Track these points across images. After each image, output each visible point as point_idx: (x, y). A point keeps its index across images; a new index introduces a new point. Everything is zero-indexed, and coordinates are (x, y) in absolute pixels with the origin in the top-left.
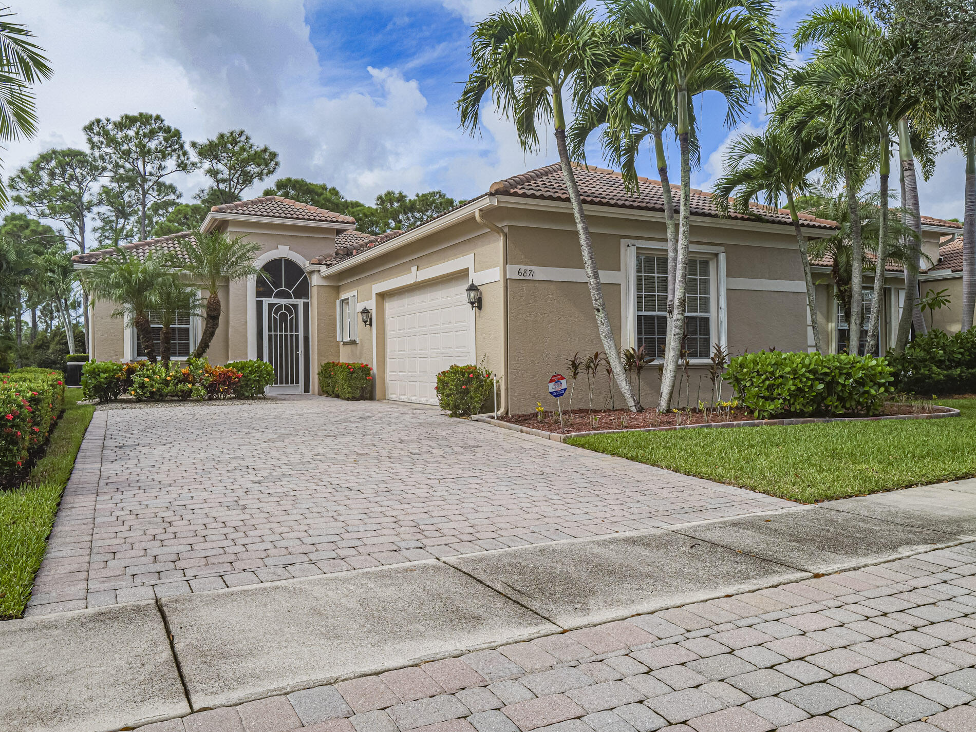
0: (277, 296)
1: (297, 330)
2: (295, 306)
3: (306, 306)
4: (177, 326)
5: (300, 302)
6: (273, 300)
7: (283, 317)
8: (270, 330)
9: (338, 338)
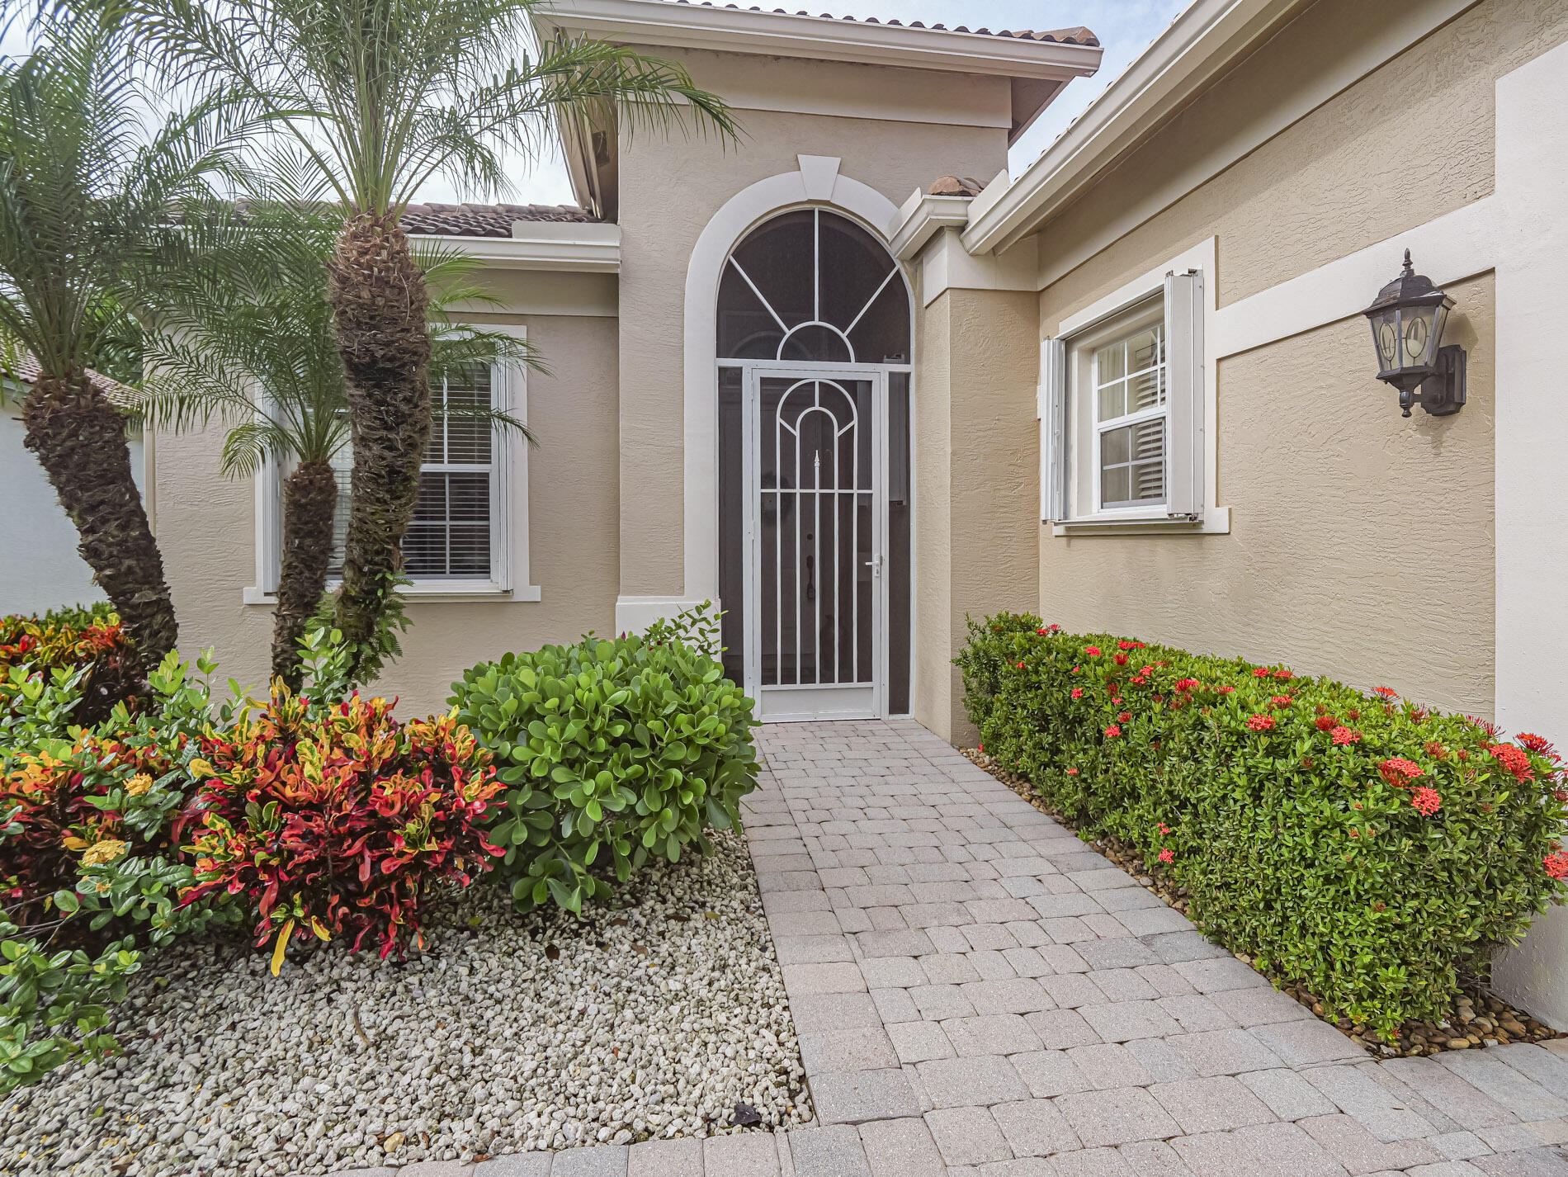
0: (791, 353)
1: (866, 482)
2: (861, 389)
3: (900, 387)
4: (446, 467)
5: (879, 374)
6: (778, 367)
7: (818, 430)
8: (767, 479)
9: (1048, 508)
